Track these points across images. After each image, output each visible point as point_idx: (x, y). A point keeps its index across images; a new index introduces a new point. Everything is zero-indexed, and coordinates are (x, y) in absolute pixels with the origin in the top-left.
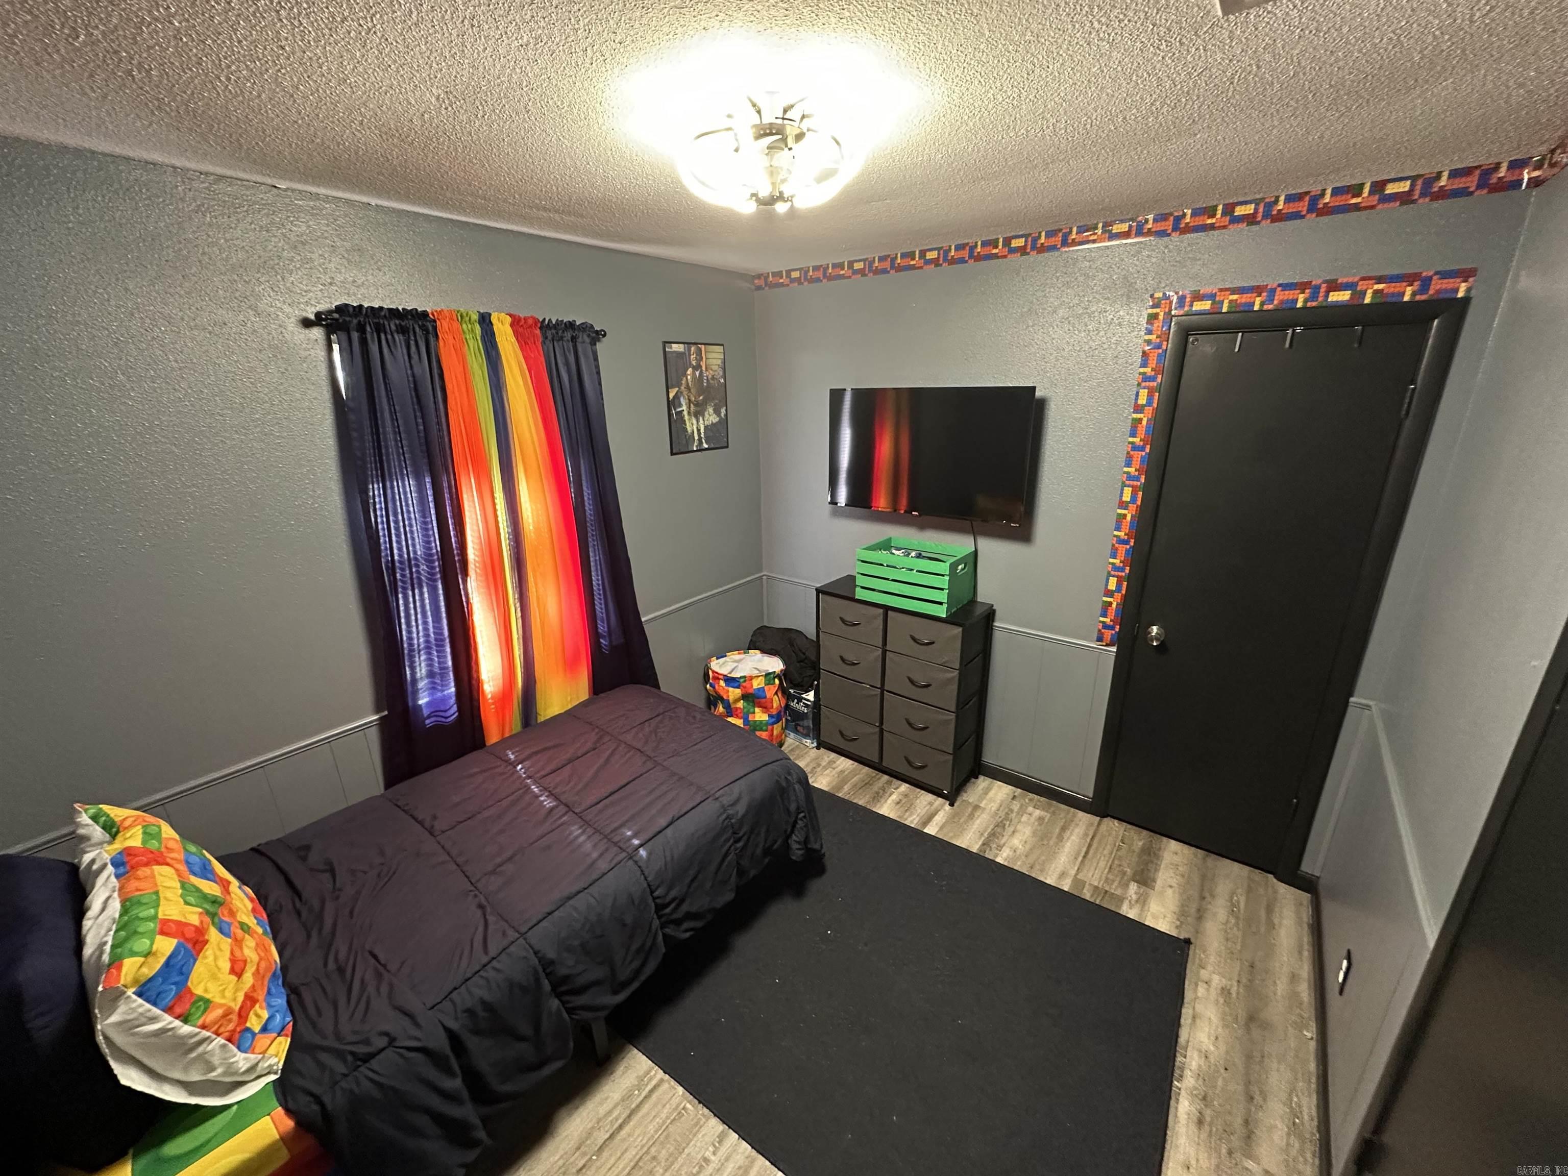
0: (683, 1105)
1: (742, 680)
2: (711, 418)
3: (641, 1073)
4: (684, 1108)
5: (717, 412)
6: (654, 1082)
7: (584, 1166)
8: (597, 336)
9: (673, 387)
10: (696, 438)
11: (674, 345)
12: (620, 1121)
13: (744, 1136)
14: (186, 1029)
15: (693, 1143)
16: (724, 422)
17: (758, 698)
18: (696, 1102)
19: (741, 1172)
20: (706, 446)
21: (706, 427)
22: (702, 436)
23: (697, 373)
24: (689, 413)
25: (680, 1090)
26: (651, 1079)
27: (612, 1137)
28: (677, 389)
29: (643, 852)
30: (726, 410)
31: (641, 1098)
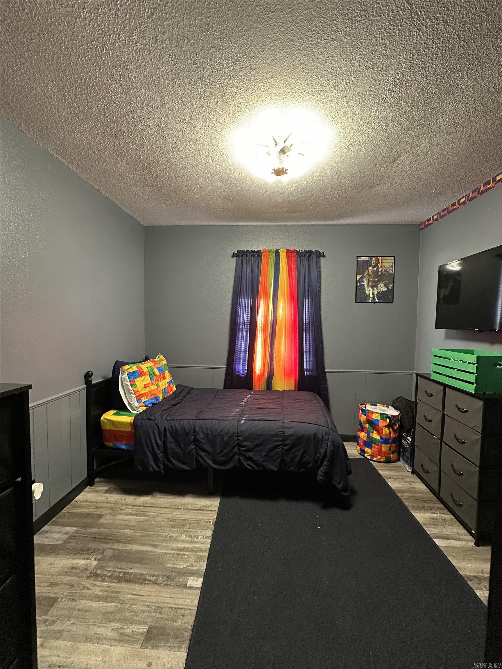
0: (211, 520)
1: (367, 412)
2: (382, 289)
3: (214, 505)
4: (210, 522)
5: (386, 285)
6: (213, 509)
7: (179, 508)
8: (320, 255)
9: (360, 274)
10: (371, 296)
11: (362, 257)
12: (196, 509)
13: (211, 543)
14: (130, 388)
15: (201, 530)
16: (391, 292)
17: (375, 425)
18: (214, 523)
19: (200, 549)
20: (377, 301)
21: (378, 293)
22: (375, 296)
23: (375, 269)
24: (368, 286)
25: (215, 517)
26: (214, 508)
27: (191, 509)
28: (362, 275)
29: (243, 422)
30: (393, 286)
31: (206, 509)
